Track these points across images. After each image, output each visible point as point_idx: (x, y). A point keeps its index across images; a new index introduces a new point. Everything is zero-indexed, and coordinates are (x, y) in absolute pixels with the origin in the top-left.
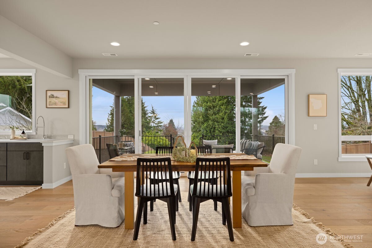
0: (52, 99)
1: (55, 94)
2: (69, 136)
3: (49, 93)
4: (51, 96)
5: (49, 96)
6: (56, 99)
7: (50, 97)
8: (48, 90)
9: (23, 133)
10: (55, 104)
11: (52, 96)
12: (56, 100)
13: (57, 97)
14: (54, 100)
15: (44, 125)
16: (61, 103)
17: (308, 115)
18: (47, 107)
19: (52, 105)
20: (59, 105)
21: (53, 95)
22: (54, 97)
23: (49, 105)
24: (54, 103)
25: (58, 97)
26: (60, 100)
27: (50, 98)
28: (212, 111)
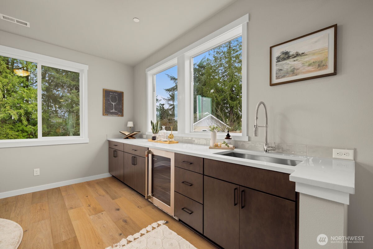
0: (285, 62)
1: (292, 48)
2: (335, 151)
3: (277, 52)
4: (282, 56)
6: (295, 59)
7: (279, 59)
9: (228, 137)
10: (293, 71)
11: (286, 56)
12: (296, 62)
13: (297, 55)
14: (290, 64)
15: (267, 124)
16: (309, 65)
18: (271, 85)
19: (284, 76)
20: (304, 73)
21: (287, 53)
22: (289, 57)
23: (278, 78)
24: (289, 70)
25: (300, 52)
26: (306, 60)
27: (278, 61)
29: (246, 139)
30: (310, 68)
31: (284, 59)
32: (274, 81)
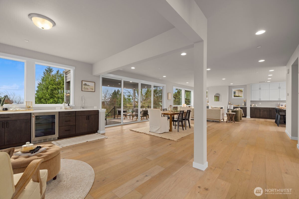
0: (85, 86)
1: (87, 83)
2: (94, 107)
5: (84, 84)
8: (84, 80)
9: (69, 105)
10: (87, 89)
12: (88, 87)
13: (88, 85)
14: (86, 87)
16: (90, 89)
17: (168, 99)
19: (85, 89)
21: (86, 84)
22: (86, 85)
23: (84, 89)
26: (90, 87)
28: (57, 91)
29: (74, 106)
30: (91, 89)
31: (85, 85)
32: (83, 90)
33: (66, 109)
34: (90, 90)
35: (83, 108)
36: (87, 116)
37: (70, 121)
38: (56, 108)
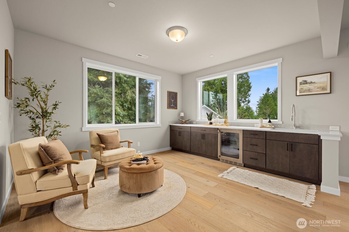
0: (305, 85)
1: (308, 79)
2: (331, 127)
3: (300, 80)
4: (303, 82)
6: (310, 84)
7: (301, 84)
8: (300, 76)
9: (270, 122)
10: (309, 90)
11: (305, 82)
12: (311, 86)
13: (311, 83)
14: (304, 88)
15: (295, 115)
16: (318, 88)
18: (296, 95)
19: (304, 92)
20: (315, 91)
21: (305, 81)
22: (307, 83)
24: (307, 89)
25: (313, 82)
26: (316, 85)
29: (281, 123)
30: (318, 89)
32: (298, 94)
33: (263, 127)
34: (318, 91)
35: (297, 127)
36: (288, 144)
37: (257, 145)
38: (255, 125)
